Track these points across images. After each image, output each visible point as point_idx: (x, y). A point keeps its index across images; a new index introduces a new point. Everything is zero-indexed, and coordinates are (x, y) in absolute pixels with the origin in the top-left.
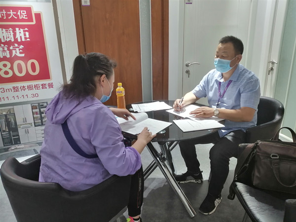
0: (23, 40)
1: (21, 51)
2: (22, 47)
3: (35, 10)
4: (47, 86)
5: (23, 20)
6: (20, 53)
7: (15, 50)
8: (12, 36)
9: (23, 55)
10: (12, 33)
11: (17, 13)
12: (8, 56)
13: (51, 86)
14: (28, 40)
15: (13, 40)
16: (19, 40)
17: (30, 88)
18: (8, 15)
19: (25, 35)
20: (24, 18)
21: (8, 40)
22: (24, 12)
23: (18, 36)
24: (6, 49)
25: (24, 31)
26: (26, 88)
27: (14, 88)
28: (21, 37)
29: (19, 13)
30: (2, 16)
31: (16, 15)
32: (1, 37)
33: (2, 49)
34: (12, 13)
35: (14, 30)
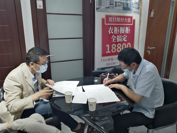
0: (127, 33)
2: (126, 36)
3: (133, 18)
6: (126, 39)
7: (124, 38)
8: (124, 31)
9: (126, 41)
12: (121, 41)
14: (129, 33)
18: (124, 20)
19: (128, 30)
20: (130, 22)
21: (122, 33)
22: (130, 19)
23: (126, 31)
24: (121, 37)
25: (129, 28)
30: (123, 21)
31: (127, 20)
32: (120, 31)
33: (119, 37)
34: (126, 19)
35: (125, 28)
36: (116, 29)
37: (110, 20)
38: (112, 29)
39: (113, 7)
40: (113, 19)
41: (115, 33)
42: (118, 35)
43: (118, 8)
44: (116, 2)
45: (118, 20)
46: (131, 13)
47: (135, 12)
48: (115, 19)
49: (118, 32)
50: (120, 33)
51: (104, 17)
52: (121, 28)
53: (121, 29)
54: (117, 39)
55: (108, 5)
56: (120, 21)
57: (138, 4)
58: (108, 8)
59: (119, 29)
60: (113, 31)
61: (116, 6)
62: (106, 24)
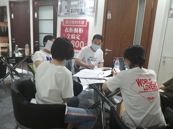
0: (81, 33)
2: (80, 35)
3: (87, 21)
5: (83, 25)
6: (79, 38)
8: (78, 31)
12: (75, 39)
16: (79, 33)
18: (78, 23)
19: (82, 31)
21: (76, 32)
22: (84, 22)
23: (79, 31)
25: (82, 29)
26: (78, 52)
31: (81, 23)
32: (74, 31)
34: (79, 22)
35: (79, 29)
36: (71, 29)
39: (70, 13)
40: (68, 22)
41: (70, 32)
42: (72, 34)
43: (73, 13)
44: (72, 10)
45: (73, 22)
47: (89, 15)
48: (70, 22)
49: (72, 32)
51: (63, 21)
53: (75, 29)
54: (71, 37)
55: (66, 12)
57: (93, 8)
58: (66, 14)
59: (73, 30)
60: (68, 30)
61: (72, 12)
62: (63, 25)
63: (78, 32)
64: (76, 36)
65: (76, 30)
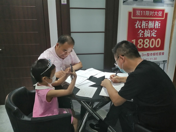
0: (157, 28)
1: (155, 33)
2: (156, 31)
3: (166, 12)
4: (161, 54)
7: (153, 33)
9: (155, 36)
10: (154, 24)
11: (158, 13)
12: (149, 36)
13: (163, 54)
14: (159, 27)
15: (153, 28)
16: (156, 28)
17: (154, 54)
18: (154, 14)
19: (159, 25)
20: (161, 16)
21: (151, 27)
22: (161, 12)
24: (149, 32)
25: (159, 23)
26: (153, 54)
27: (148, 54)
28: (157, 26)
29: (159, 13)
30: (152, 15)
33: (147, 32)
34: (156, 13)
35: (155, 22)
36: (144, 24)
37: (138, 13)
38: (139, 23)
40: (141, 13)
41: (143, 28)
42: (146, 30)
45: (147, 13)
46: (163, 6)
47: (168, 4)
48: (143, 13)
49: (146, 27)
50: (148, 27)
51: (131, 10)
52: (150, 22)
54: (145, 34)
56: (149, 14)
59: (147, 24)
60: (141, 25)
62: (132, 18)
63: (154, 27)
64: (151, 32)
65: (151, 25)
